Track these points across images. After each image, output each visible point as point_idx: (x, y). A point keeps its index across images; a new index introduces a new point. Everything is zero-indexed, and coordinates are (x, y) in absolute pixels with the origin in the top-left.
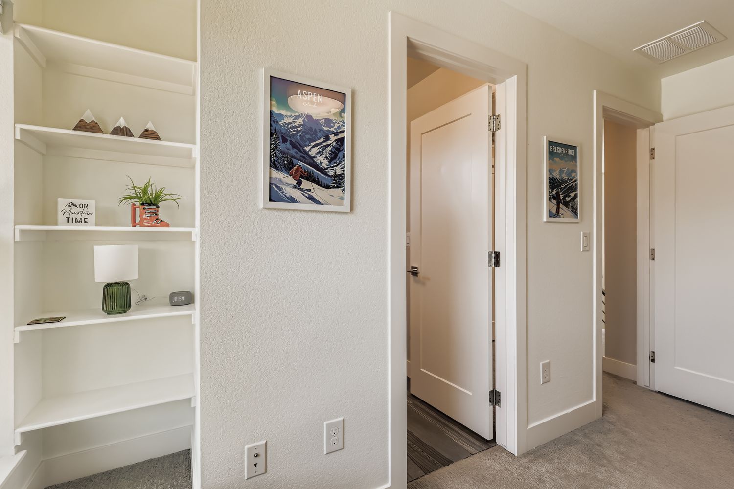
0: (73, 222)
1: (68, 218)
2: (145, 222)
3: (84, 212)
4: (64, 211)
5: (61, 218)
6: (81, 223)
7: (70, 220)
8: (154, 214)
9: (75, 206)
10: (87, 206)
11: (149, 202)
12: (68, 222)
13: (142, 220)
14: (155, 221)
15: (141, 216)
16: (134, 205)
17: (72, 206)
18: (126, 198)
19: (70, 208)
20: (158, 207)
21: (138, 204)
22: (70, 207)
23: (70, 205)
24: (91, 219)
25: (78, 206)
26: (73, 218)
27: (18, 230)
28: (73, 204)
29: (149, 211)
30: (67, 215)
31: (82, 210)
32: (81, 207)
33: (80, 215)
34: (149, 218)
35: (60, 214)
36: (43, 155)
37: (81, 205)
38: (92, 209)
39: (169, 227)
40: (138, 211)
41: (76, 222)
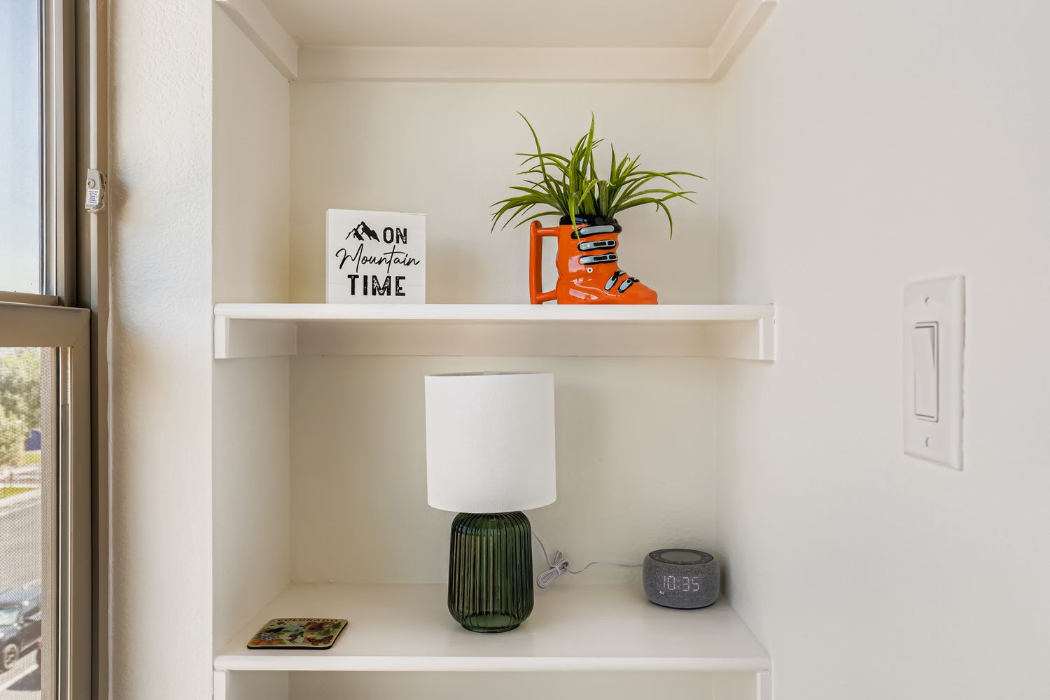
0: (365, 293)
1: (353, 278)
2: (575, 288)
3: (395, 256)
4: (342, 255)
5: (336, 279)
6: (389, 294)
7: (359, 283)
8: (605, 255)
9: (372, 234)
10: (402, 236)
11: (590, 209)
12: (353, 293)
13: (565, 278)
14: (610, 283)
15: (561, 263)
16: (537, 225)
17: (364, 236)
18: (514, 203)
19: (358, 242)
20: (618, 229)
21: (552, 222)
22: (360, 238)
23: (360, 231)
24: (415, 279)
25: (380, 236)
26: (366, 277)
27: (223, 320)
28: (366, 229)
29: (589, 246)
30: (350, 267)
31: (389, 248)
32: (389, 238)
33: (384, 265)
34: (590, 270)
35: (332, 262)
36: (292, 81)
37: (388, 232)
38: (415, 247)
39: (655, 303)
40: (551, 247)
41: (374, 293)
